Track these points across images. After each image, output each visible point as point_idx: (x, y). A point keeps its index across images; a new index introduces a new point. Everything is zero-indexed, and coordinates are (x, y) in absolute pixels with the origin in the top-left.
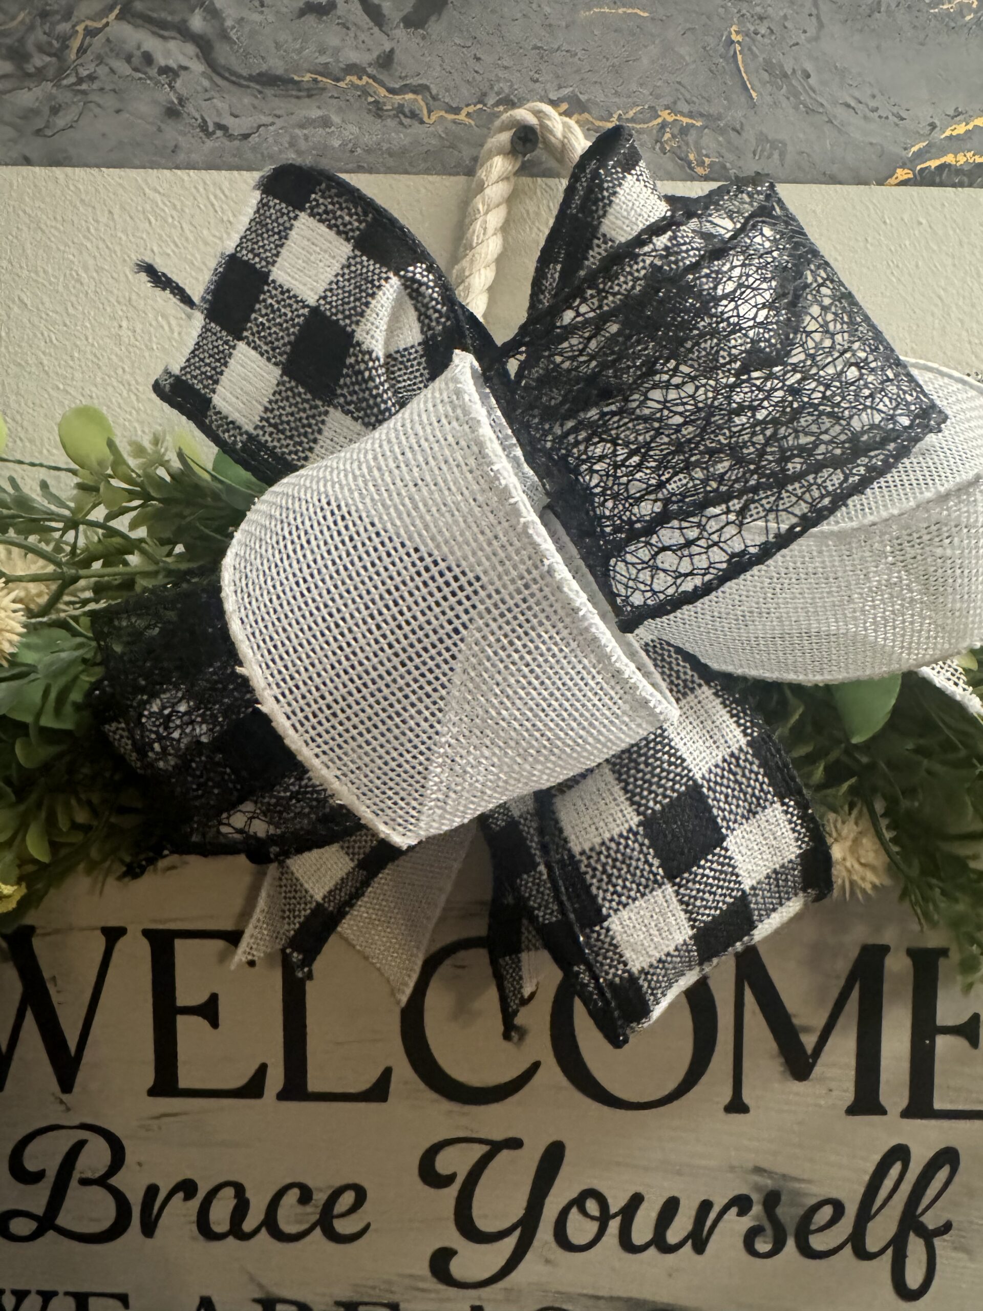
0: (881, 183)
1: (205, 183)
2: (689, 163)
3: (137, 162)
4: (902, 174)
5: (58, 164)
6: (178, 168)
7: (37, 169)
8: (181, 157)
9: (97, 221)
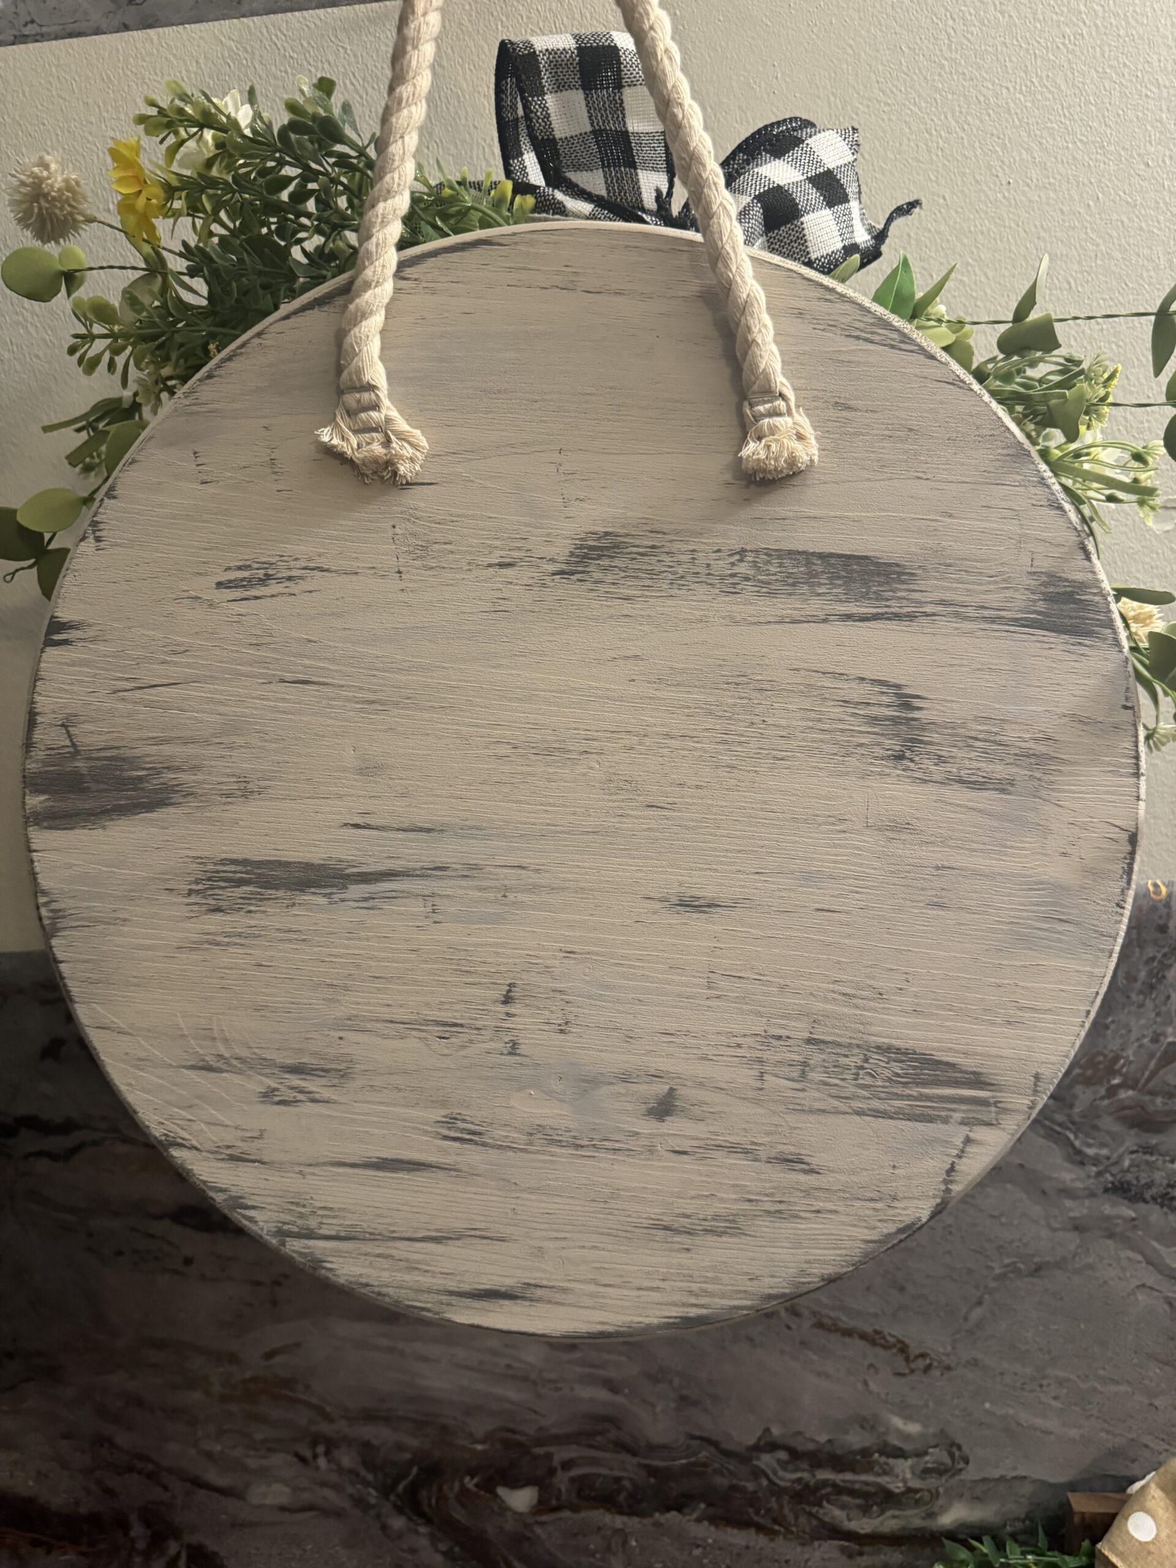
1: (267, 27)
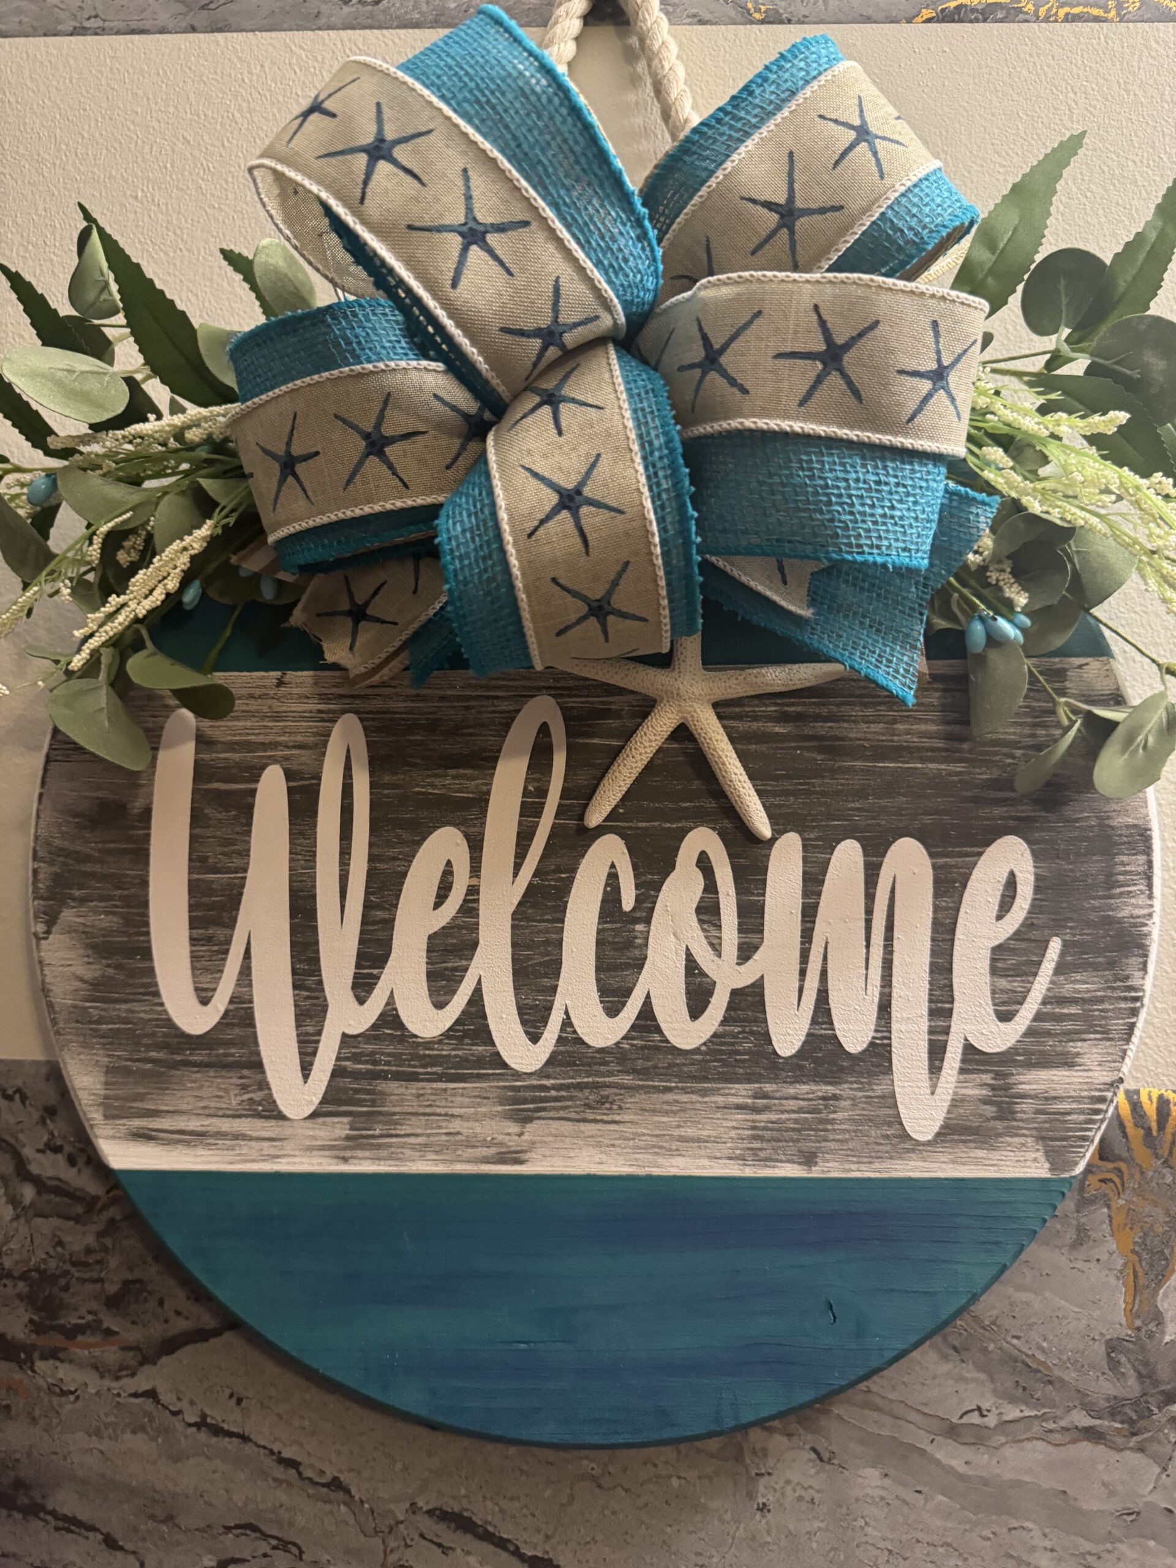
0: (909, 21)
2: (748, 11)
3: (286, 26)
4: (927, 13)
5: (220, 30)
6: (319, 29)
7: (201, 35)
8: (323, 21)
9: (250, 73)
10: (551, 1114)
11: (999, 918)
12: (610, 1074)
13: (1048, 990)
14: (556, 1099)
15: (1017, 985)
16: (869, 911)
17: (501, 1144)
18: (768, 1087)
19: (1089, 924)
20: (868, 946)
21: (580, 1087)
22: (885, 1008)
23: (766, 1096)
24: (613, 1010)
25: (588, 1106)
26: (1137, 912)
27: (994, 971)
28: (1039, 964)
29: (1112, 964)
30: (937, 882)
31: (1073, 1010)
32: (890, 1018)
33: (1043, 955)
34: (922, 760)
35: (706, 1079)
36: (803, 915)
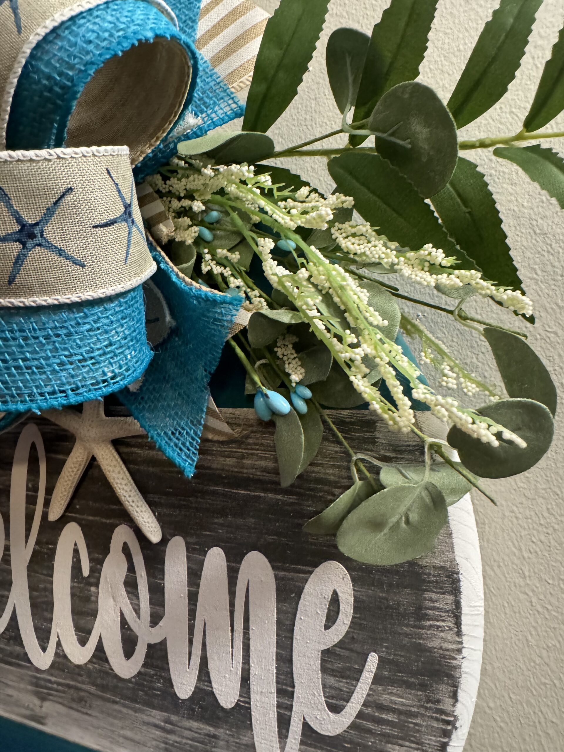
10: (55, 699)
11: (327, 627)
12: (83, 683)
13: (368, 695)
14: (57, 691)
15: (342, 684)
16: (232, 604)
17: (32, 710)
18: (174, 718)
19: (403, 647)
20: (232, 631)
21: (69, 686)
22: (245, 679)
23: (171, 723)
24: (83, 642)
25: (73, 700)
26: (445, 645)
27: (324, 670)
28: (361, 672)
29: (423, 687)
30: (279, 590)
31: (390, 717)
32: (249, 688)
33: (364, 666)
34: (265, 490)
35: (135, 701)
36: (189, 599)
